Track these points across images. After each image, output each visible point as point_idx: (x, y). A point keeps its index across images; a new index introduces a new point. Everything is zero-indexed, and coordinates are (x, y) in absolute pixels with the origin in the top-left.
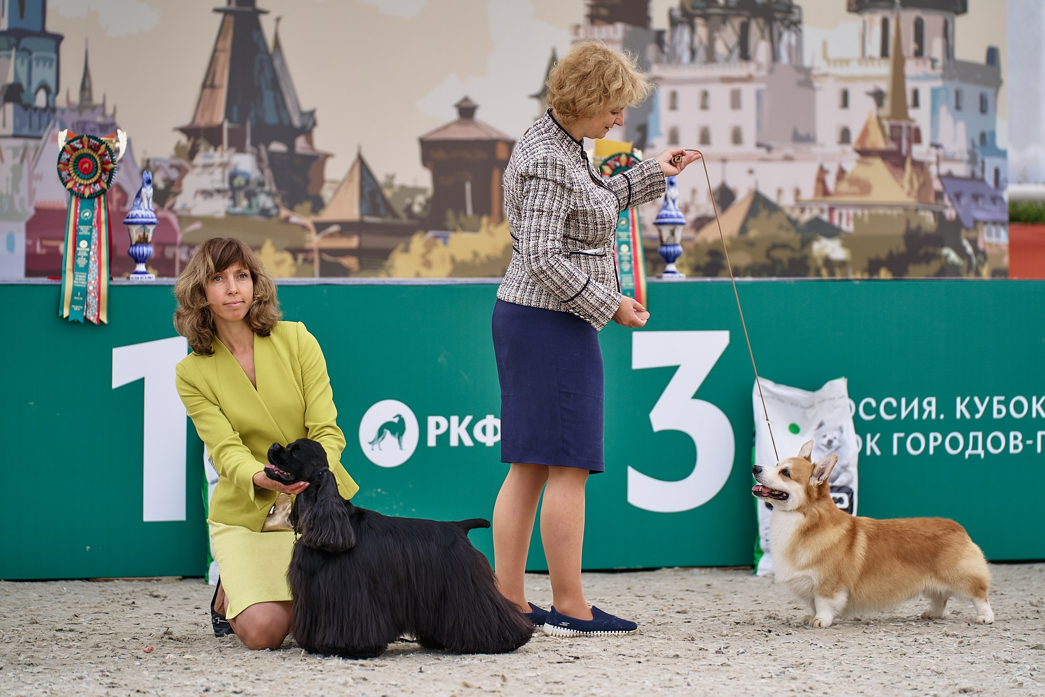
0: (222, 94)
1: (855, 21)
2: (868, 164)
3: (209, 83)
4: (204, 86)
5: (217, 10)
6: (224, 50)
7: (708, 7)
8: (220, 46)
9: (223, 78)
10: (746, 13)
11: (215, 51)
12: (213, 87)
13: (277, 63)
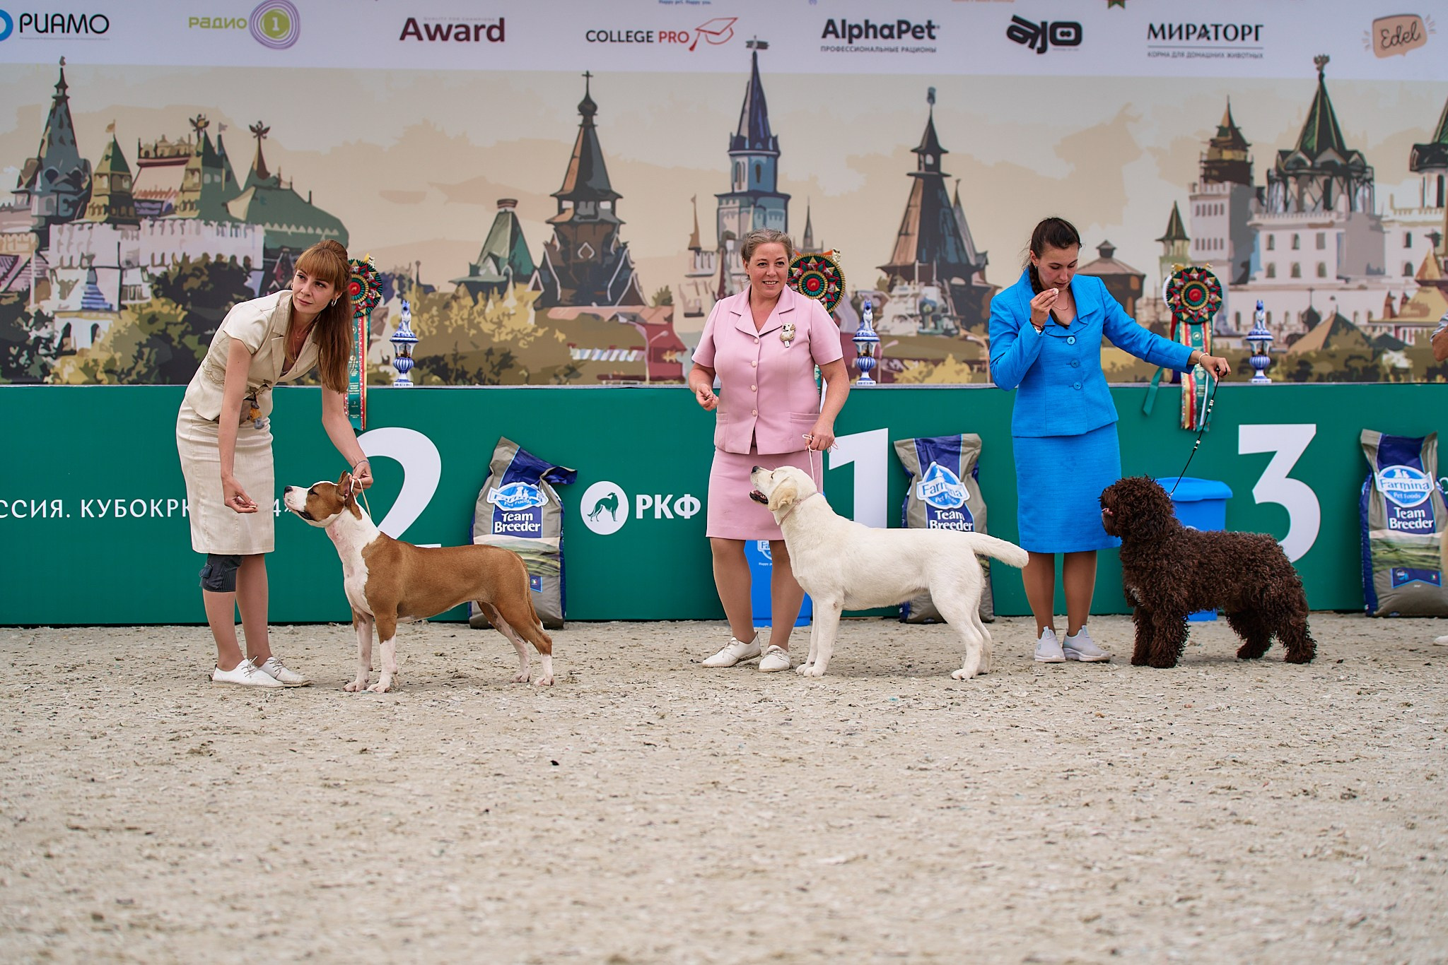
0: (914, 240)
1: (1417, 179)
2: (1428, 292)
3: (903, 232)
4: (900, 234)
5: (909, 175)
6: (916, 206)
7: (1298, 168)
8: (912, 203)
9: (915, 228)
10: (1330, 173)
11: (909, 206)
12: (907, 234)
13: (957, 215)
